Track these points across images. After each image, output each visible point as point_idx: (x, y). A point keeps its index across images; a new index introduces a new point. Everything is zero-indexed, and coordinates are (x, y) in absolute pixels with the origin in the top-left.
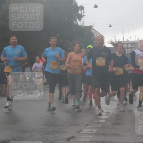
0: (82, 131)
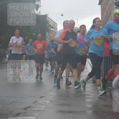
0: (37, 102)
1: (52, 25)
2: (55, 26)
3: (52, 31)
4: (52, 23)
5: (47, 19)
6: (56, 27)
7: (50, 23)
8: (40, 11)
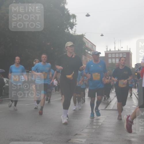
0: (71, 141)
3: (89, 55)
5: (84, 40)
6: (94, 49)
8: (75, 30)
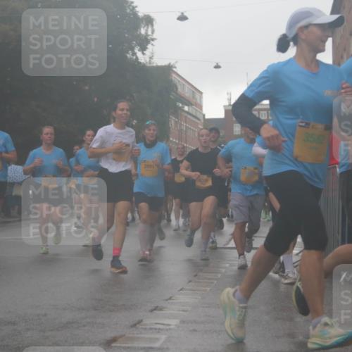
0: (142, 323)
1: (187, 95)
2: (196, 99)
3: (186, 115)
4: (186, 90)
5: (173, 79)
6: (198, 101)
7: (180, 90)
8: (152, 53)
